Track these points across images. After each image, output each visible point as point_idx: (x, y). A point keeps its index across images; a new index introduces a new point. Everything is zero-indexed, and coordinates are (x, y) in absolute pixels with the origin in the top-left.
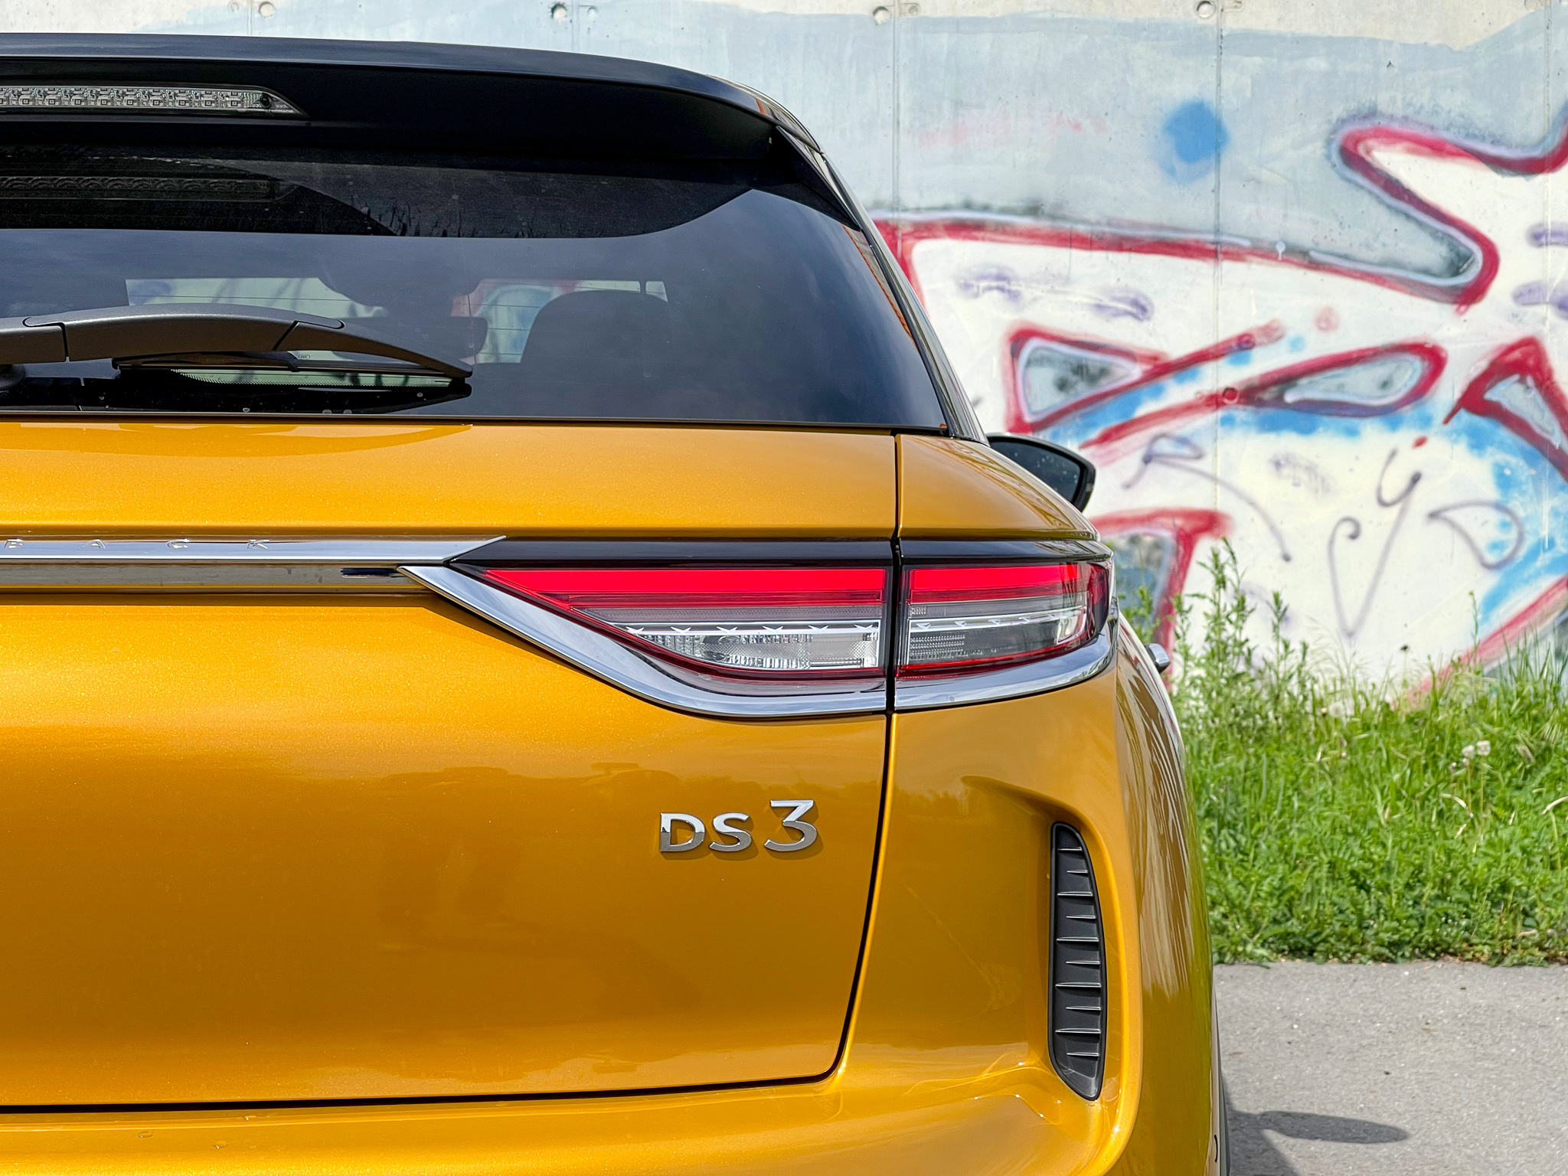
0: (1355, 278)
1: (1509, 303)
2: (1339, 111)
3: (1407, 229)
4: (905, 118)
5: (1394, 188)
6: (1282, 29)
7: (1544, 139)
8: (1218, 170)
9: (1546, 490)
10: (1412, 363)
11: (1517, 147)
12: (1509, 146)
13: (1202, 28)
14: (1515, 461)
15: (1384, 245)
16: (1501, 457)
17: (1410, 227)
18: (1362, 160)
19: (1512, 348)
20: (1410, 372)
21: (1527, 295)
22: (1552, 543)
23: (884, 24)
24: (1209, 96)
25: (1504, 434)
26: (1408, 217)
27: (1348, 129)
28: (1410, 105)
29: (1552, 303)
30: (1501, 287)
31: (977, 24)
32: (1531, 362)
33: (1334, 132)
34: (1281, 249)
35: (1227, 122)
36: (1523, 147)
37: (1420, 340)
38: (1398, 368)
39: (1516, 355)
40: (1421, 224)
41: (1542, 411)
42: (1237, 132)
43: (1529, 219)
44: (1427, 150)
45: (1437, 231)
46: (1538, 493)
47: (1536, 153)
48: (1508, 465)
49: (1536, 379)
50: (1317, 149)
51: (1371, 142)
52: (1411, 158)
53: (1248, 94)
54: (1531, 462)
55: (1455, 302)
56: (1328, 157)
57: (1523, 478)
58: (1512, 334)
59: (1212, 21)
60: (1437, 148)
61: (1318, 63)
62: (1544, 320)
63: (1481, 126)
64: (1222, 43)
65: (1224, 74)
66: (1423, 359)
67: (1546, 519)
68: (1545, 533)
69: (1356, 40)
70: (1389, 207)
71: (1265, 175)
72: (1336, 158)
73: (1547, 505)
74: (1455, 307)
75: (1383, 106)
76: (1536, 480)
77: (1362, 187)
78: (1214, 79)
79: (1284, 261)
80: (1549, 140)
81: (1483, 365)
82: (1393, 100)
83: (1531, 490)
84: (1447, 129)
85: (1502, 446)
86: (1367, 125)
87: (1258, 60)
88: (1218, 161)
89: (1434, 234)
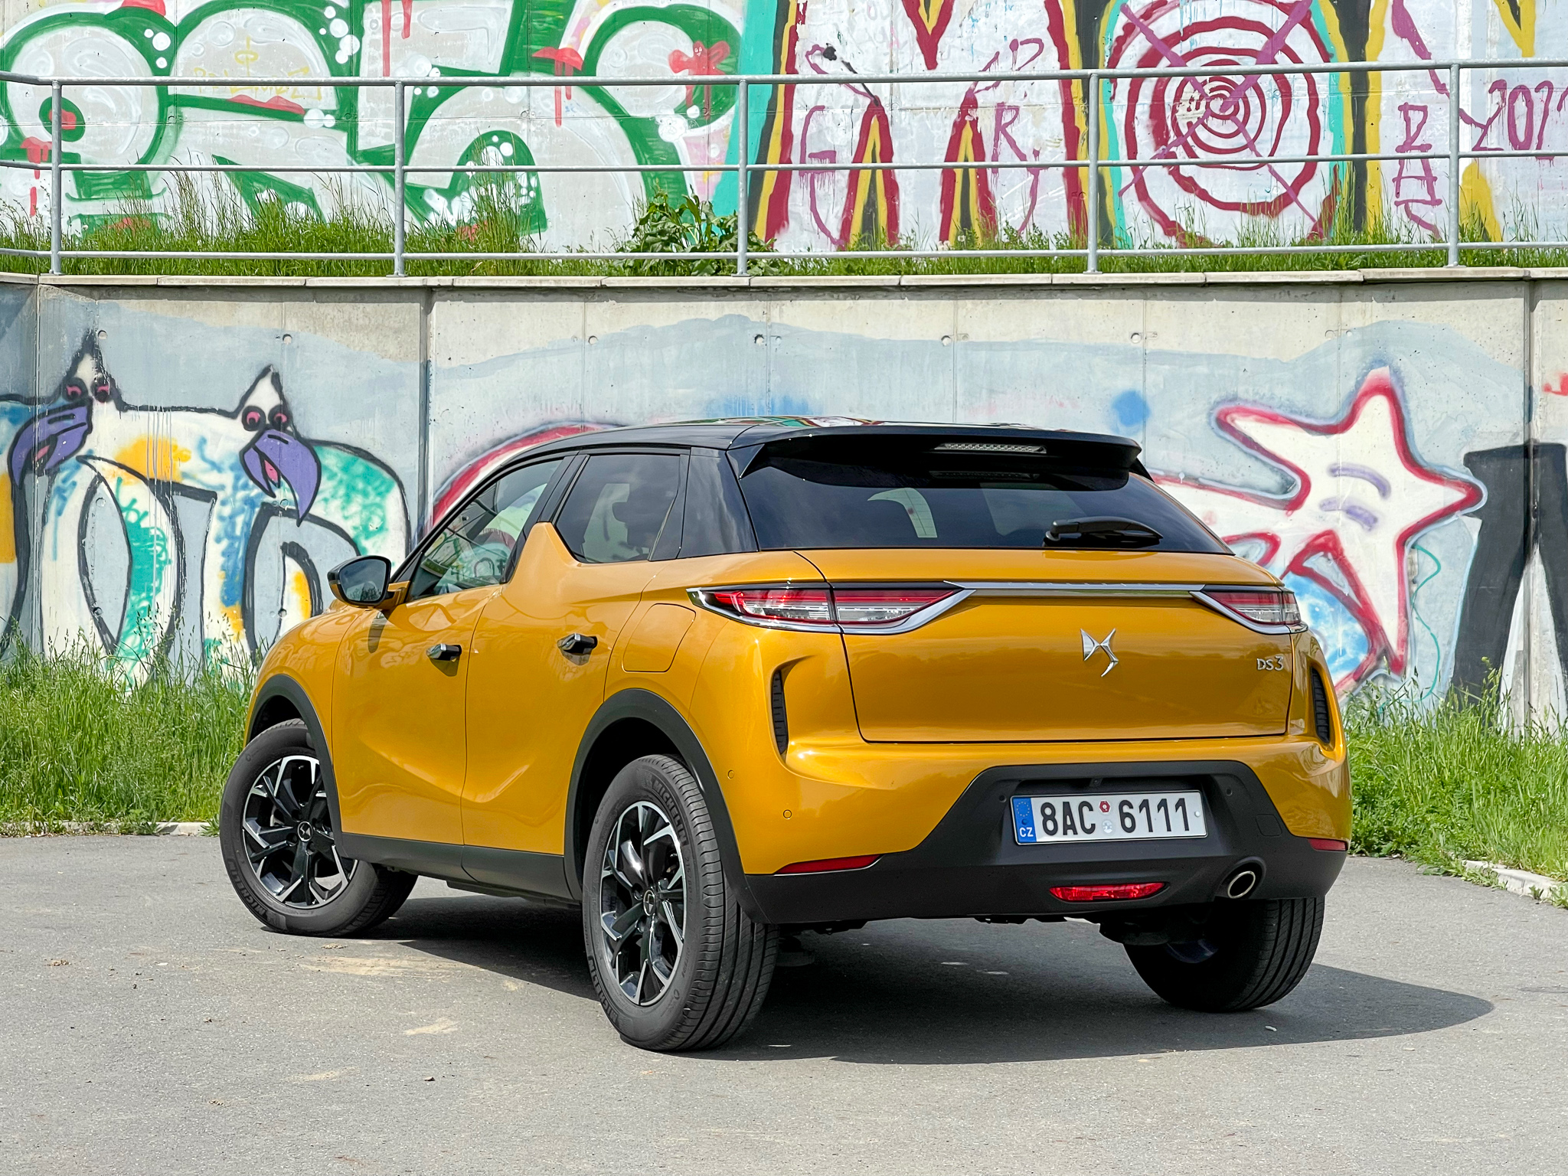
0: (1226, 494)
1: (1317, 509)
2: (1215, 397)
3: (1257, 466)
4: (960, 399)
5: (1248, 442)
6: (1181, 349)
7: (1337, 414)
8: (1144, 431)
9: (1340, 620)
10: (1260, 545)
11: (1321, 418)
12: (1315, 418)
13: (1134, 349)
14: (1321, 603)
15: (1243, 475)
16: (1313, 600)
17: (1258, 465)
18: (1229, 425)
19: (1319, 536)
20: (1259, 550)
21: (1327, 505)
22: (1344, 652)
23: (948, 345)
24: (1139, 388)
25: (1315, 586)
26: (1257, 459)
27: (1221, 407)
28: (1257, 393)
29: (1342, 510)
30: (1312, 501)
31: (1002, 346)
32: (1331, 545)
33: (1212, 409)
34: (1182, 476)
35: (1150, 403)
36: (1325, 418)
37: (1265, 531)
38: (1252, 547)
39: (1322, 540)
40: (1264, 463)
41: (1337, 574)
42: (1156, 408)
43: (1329, 460)
44: (1267, 420)
45: (1274, 467)
46: (1336, 621)
47: (1333, 422)
48: (1317, 605)
49: (1333, 555)
50: (1202, 419)
51: (1235, 415)
52: (1259, 425)
53: (1162, 386)
54: (1331, 604)
55: (1285, 509)
56: (1209, 423)
57: (1326, 613)
58: (1319, 528)
59: (1140, 345)
60: (1274, 419)
61: (1203, 369)
62: (1338, 520)
63: (1300, 406)
64: (1146, 357)
65: (1147, 376)
66: (1266, 542)
67: (1340, 637)
68: (1340, 646)
69: (1225, 355)
70: (1246, 453)
71: (1172, 433)
72: (1214, 424)
73: (1341, 629)
74: (1285, 512)
75: (1241, 394)
76: (1334, 614)
77: (1229, 441)
78: (1141, 378)
79: (1183, 483)
80: (1340, 414)
81: (1302, 546)
82: (1247, 391)
83: (1331, 620)
84: (1280, 407)
85: (1314, 594)
86: (1232, 405)
87: (1167, 367)
88: (1145, 426)
89: (1272, 469)
